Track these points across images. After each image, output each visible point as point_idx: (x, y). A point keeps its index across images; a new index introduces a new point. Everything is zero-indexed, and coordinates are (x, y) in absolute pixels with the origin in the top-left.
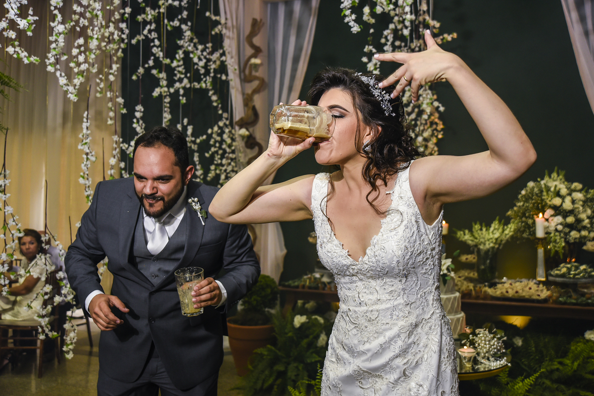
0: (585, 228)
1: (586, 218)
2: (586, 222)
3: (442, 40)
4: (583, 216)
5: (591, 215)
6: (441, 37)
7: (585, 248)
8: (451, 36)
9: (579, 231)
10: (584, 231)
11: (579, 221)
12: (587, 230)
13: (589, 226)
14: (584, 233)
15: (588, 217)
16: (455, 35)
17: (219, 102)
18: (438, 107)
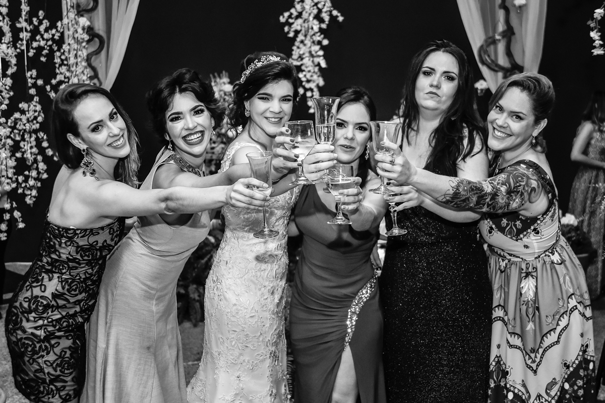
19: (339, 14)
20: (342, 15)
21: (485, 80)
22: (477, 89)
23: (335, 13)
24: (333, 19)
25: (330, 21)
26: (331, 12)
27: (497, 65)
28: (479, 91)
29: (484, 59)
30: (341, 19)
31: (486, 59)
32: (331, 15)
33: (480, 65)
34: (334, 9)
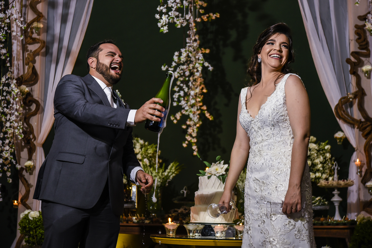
0: (318, 170)
1: (319, 163)
2: (319, 166)
3: (208, 17)
4: (317, 161)
5: (323, 161)
6: (207, 15)
7: (319, 185)
8: (215, 15)
9: (315, 173)
10: (319, 173)
11: (314, 165)
12: (321, 172)
13: (321, 169)
14: (318, 175)
15: (321, 163)
16: (218, 15)
17: (8, 55)
18: (208, 67)
19: (210, 65)
20: (212, 66)
21: (342, 131)
22: (336, 138)
23: (206, 64)
24: (205, 69)
25: (202, 71)
26: (203, 64)
27: (354, 120)
28: (338, 141)
29: (340, 114)
30: (211, 68)
31: (342, 114)
32: (203, 67)
33: (338, 119)
34: (205, 62)
